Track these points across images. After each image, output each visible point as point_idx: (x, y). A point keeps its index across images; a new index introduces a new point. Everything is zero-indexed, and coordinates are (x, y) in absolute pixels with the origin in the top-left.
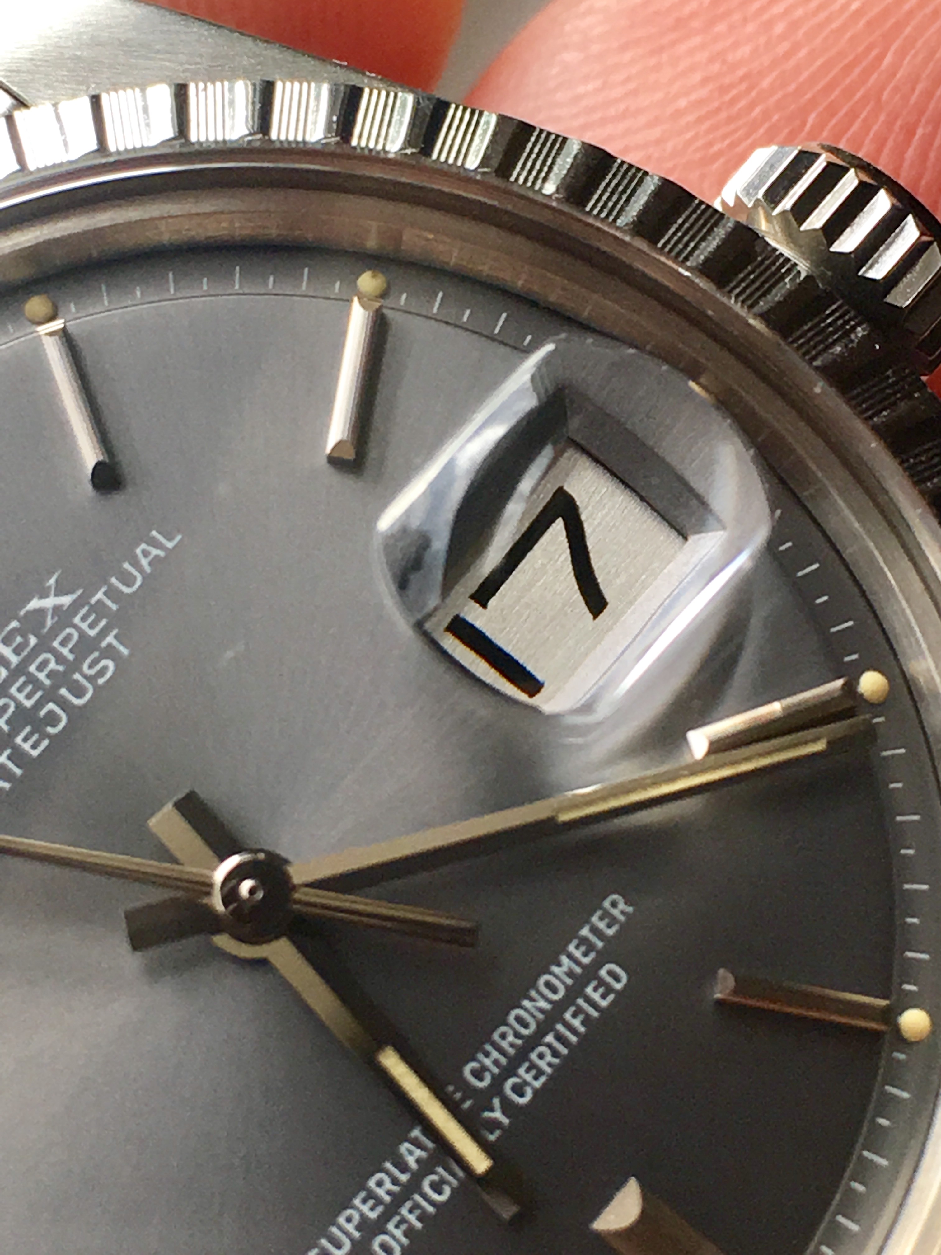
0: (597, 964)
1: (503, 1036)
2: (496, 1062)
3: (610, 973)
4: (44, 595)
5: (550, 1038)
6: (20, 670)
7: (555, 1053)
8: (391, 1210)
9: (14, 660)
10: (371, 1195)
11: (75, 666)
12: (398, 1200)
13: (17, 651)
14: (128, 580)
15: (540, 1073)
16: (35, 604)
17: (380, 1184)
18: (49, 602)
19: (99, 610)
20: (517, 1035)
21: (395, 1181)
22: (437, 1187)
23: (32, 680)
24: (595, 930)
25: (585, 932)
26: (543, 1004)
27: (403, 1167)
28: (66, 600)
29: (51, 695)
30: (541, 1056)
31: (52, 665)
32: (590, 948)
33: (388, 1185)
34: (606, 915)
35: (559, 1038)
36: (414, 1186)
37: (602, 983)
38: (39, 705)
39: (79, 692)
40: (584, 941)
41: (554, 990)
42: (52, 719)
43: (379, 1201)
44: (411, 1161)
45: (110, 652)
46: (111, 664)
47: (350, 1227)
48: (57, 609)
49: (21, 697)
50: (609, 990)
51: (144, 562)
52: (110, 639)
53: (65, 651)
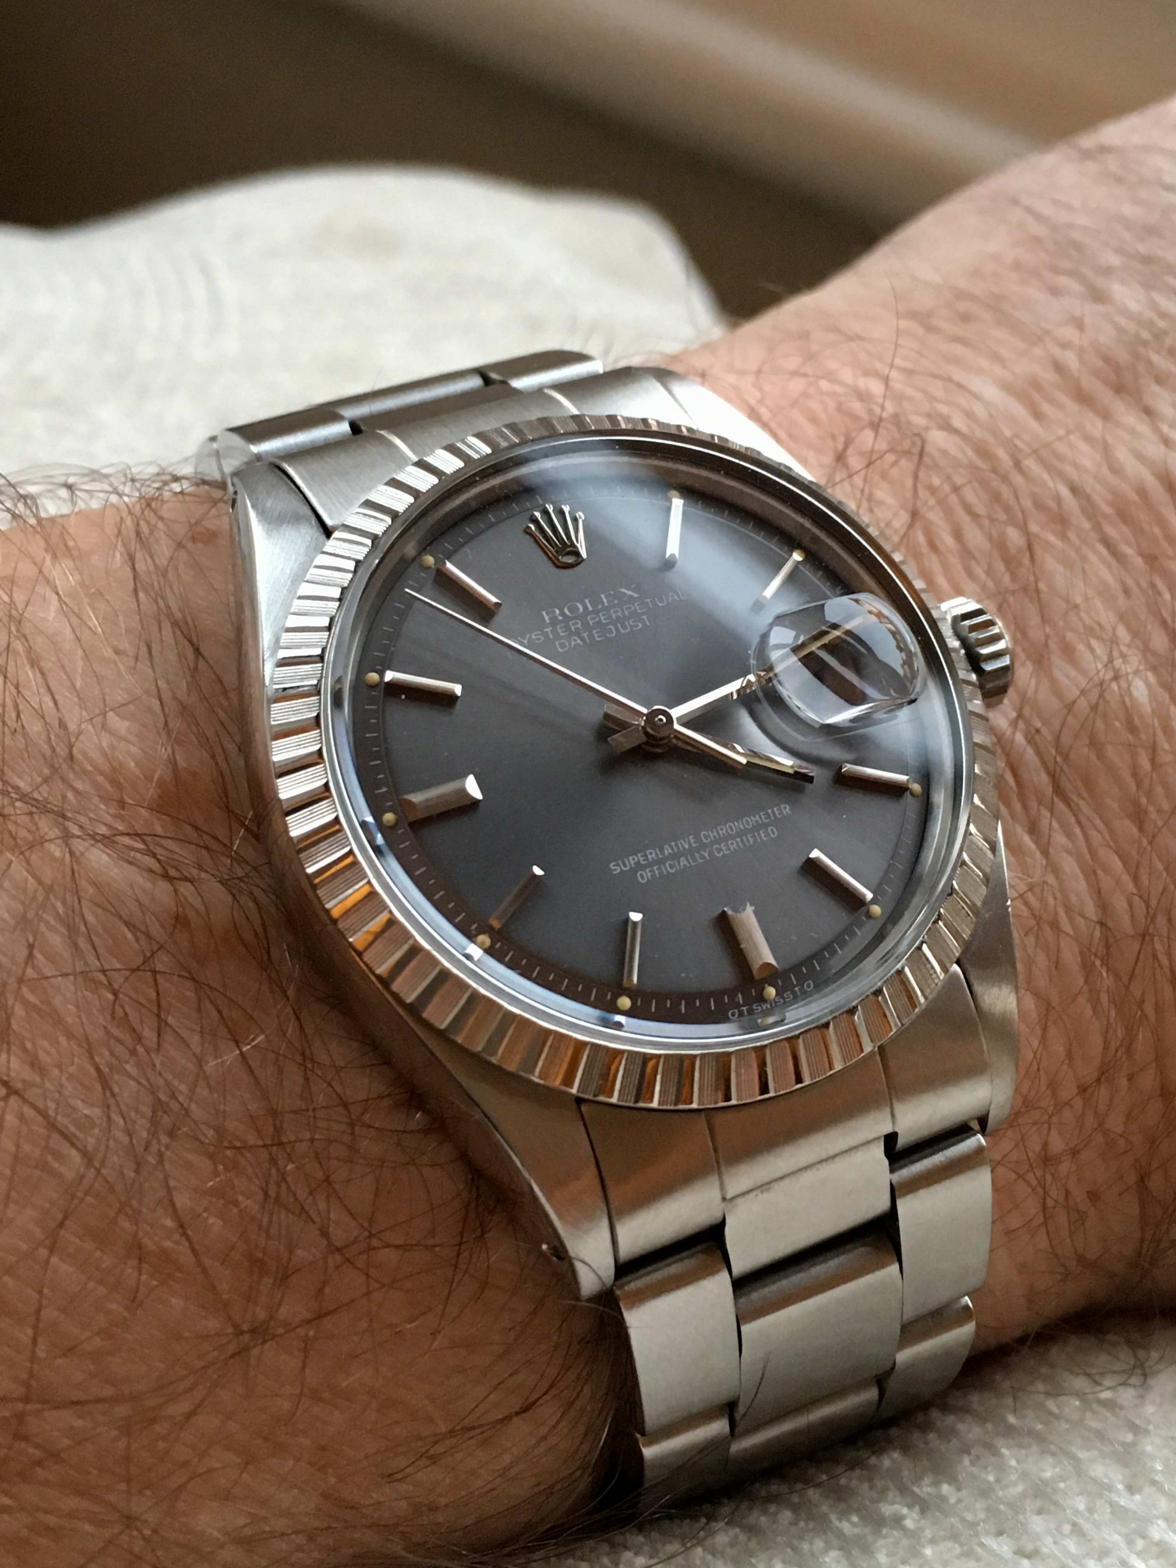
0: (769, 824)
1: (722, 829)
2: (714, 836)
3: (772, 830)
5: (738, 839)
6: (607, 609)
7: (738, 845)
9: (606, 604)
11: (628, 619)
12: (655, 863)
13: (608, 602)
14: (662, 601)
15: (729, 849)
17: (651, 854)
18: (629, 593)
19: (646, 605)
20: (727, 831)
22: (671, 867)
23: (609, 614)
24: (773, 813)
25: (769, 811)
26: (742, 827)
27: (662, 853)
28: (636, 595)
29: (613, 623)
30: (732, 844)
32: (769, 817)
33: (654, 855)
34: (780, 809)
35: (742, 841)
36: (663, 861)
37: (767, 831)
38: (607, 624)
39: (625, 628)
40: (768, 814)
41: (748, 825)
42: (610, 632)
43: (647, 859)
44: (666, 852)
45: (642, 621)
46: (641, 625)
47: (632, 862)
48: (631, 596)
49: (602, 618)
50: (768, 835)
51: (670, 598)
52: (645, 617)
53: (626, 612)
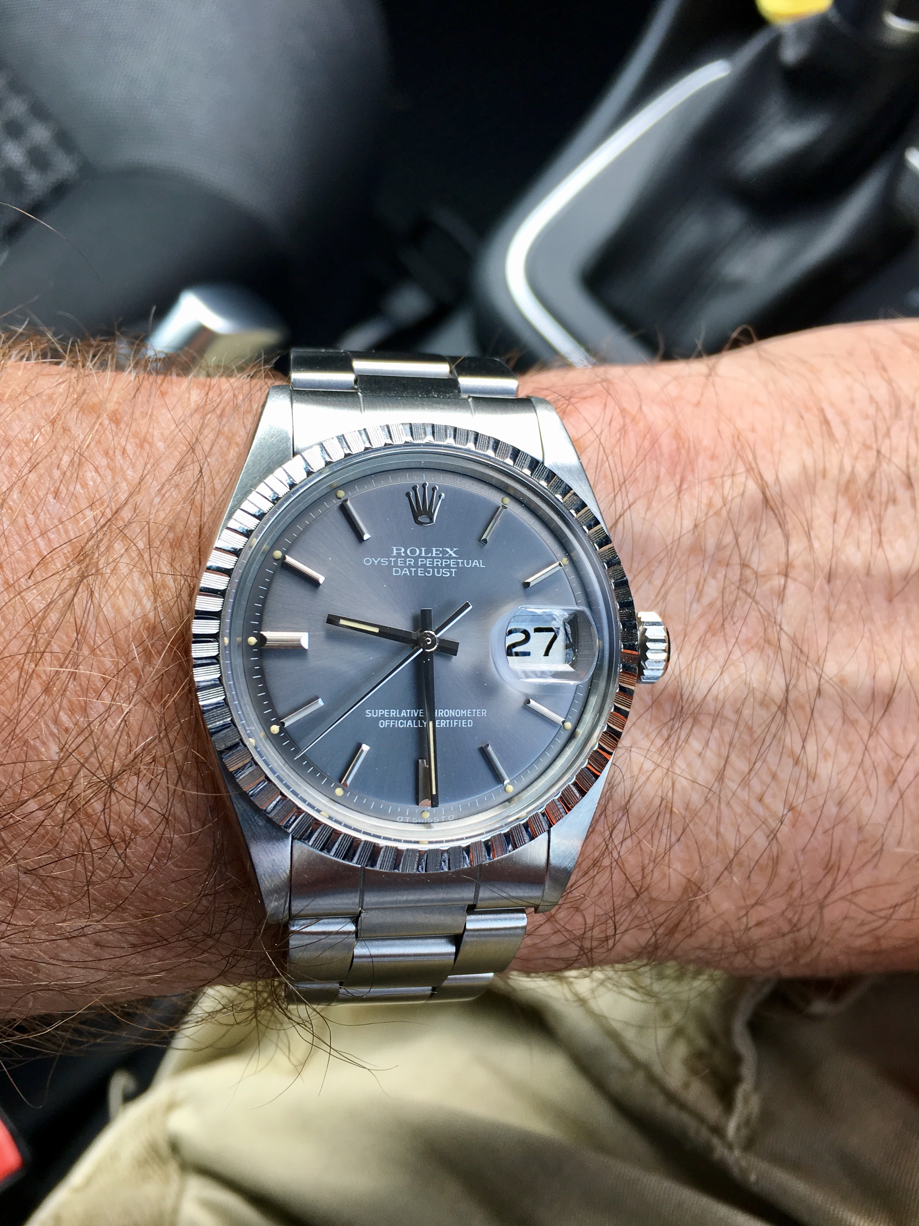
0: (470, 718)
3: (470, 722)
4: (451, 550)
5: (448, 721)
6: (433, 558)
7: (446, 725)
8: (390, 719)
9: (434, 555)
10: (390, 712)
11: (443, 568)
12: (393, 718)
13: (436, 554)
14: (468, 564)
15: (440, 725)
16: (448, 550)
17: (393, 712)
18: (451, 552)
19: (458, 563)
20: (443, 714)
21: (396, 714)
22: (402, 724)
23: (433, 562)
24: (476, 712)
25: (474, 710)
26: (453, 714)
27: (400, 714)
28: (454, 555)
29: (433, 568)
31: (439, 563)
32: (472, 714)
33: (394, 714)
34: (481, 712)
35: (450, 723)
36: (398, 719)
37: (467, 722)
38: (429, 567)
39: (438, 573)
40: (472, 712)
41: (458, 714)
42: (429, 572)
43: (389, 715)
44: (402, 714)
45: (451, 572)
46: (449, 574)
47: (380, 713)
48: (451, 555)
49: (428, 562)
50: (467, 725)
51: (474, 564)
52: (453, 570)
53: (444, 563)
